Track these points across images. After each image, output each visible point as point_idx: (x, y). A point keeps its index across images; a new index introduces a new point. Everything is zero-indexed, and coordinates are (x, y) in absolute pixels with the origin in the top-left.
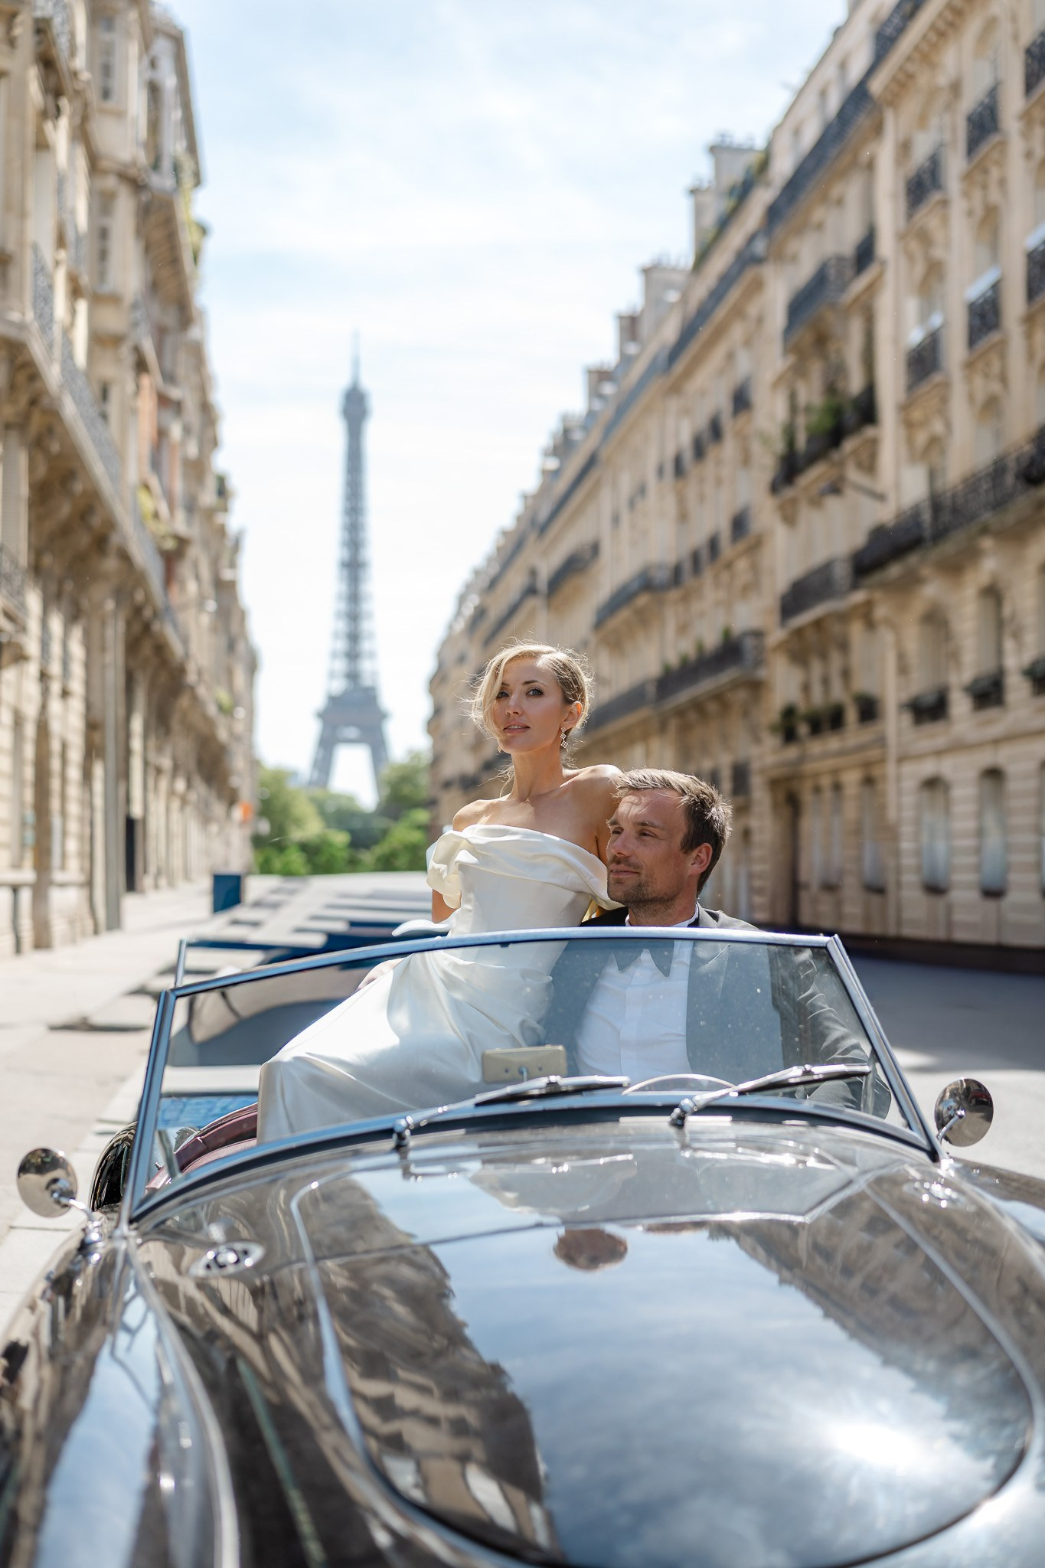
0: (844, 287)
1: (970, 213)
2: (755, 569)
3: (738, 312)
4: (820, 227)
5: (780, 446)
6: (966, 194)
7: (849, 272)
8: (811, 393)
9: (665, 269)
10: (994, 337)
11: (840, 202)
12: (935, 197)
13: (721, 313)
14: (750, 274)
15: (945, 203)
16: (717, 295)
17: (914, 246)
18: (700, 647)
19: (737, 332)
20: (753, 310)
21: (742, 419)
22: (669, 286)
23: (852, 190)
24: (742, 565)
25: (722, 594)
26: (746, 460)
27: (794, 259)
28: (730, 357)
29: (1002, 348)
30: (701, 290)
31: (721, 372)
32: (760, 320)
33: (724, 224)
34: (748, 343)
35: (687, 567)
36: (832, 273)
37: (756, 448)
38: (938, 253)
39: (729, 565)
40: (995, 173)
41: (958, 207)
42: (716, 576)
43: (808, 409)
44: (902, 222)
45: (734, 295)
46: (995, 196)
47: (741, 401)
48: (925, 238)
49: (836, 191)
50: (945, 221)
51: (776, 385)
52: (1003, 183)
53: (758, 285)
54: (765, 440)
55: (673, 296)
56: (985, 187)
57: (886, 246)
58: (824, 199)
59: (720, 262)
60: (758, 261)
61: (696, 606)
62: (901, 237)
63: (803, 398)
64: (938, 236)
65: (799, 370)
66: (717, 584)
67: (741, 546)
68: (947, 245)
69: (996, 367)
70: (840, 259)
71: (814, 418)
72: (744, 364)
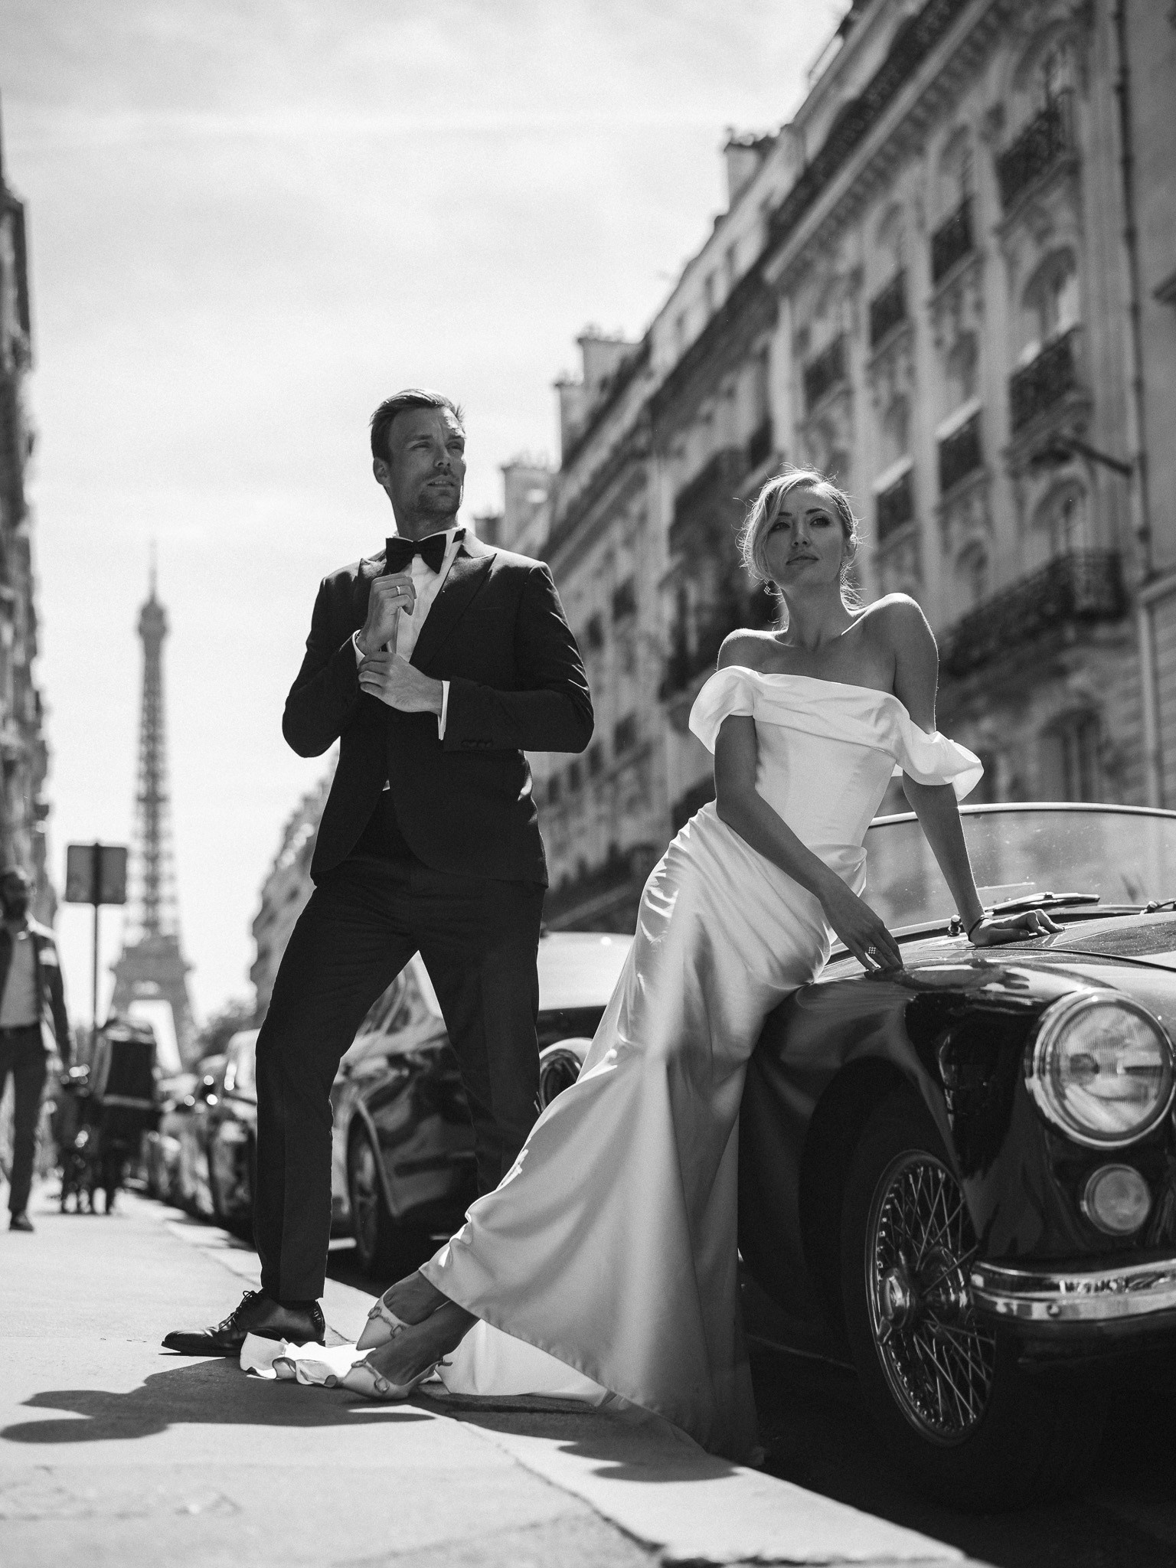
0: (738, 481)
1: (876, 403)
2: (643, 780)
3: (618, 510)
4: (709, 419)
5: (668, 649)
6: (872, 383)
7: (744, 465)
8: (702, 591)
9: (525, 468)
10: (907, 529)
11: (731, 394)
12: (839, 387)
13: (599, 510)
14: (631, 470)
15: (848, 393)
16: (594, 492)
17: (815, 436)
18: (582, 865)
19: (617, 531)
20: (635, 508)
21: (625, 622)
22: (535, 485)
23: (745, 383)
24: (628, 776)
25: (605, 809)
26: (629, 665)
27: (680, 453)
28: (610, 557)
29: (915, 540)
30: (573, 488)
31: (599, 574)
32: (643, 518)
33: (598, 418)
34: (629, 542)
35: (564, 780)
36: (725, 466)
37: (641, 650)
38: (841, 444)
39: (613, 778)
40: (902, 363)
41: (862, 398)
42: (598, 791)
43: (700, 608)
44: (801, 413)
45: (614, 491)
46: (902, 385)
47: (624, 602)
48: (828, 430)
49: (726, 382)
50: (849, 411)
51: (662, 586)
52: (911, 372)
53: (640, 482)
54: (653, 643)
55: (538, 496)
56: (891, 376)
57: (784, 437)
58: (713, 390)
59: (595, 458)
60: (642, 455)
61: (574, 824)
62: (801, 429)
63: (693, 597)
64: (842, 427)
65: (688, 569)
66: (599, 798)
67: (627, 756)
68: (851, 436)
69: (908, 559)
70: (732, 453)
71: (707, 618)
72: (624, 565)
